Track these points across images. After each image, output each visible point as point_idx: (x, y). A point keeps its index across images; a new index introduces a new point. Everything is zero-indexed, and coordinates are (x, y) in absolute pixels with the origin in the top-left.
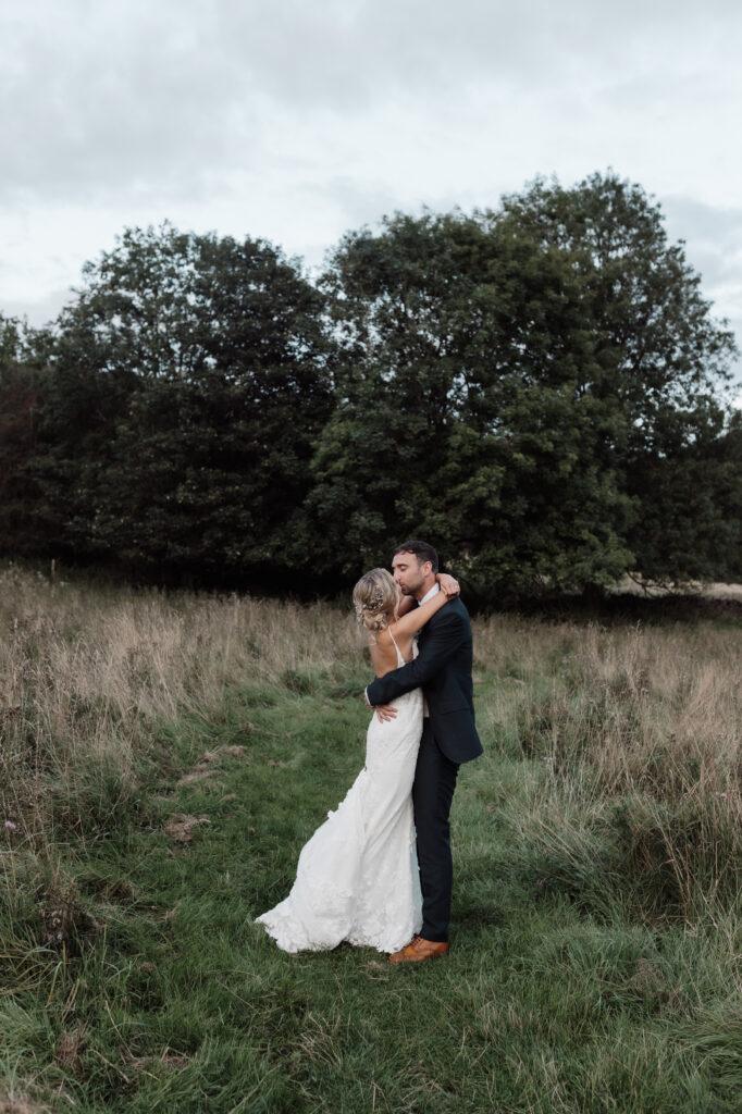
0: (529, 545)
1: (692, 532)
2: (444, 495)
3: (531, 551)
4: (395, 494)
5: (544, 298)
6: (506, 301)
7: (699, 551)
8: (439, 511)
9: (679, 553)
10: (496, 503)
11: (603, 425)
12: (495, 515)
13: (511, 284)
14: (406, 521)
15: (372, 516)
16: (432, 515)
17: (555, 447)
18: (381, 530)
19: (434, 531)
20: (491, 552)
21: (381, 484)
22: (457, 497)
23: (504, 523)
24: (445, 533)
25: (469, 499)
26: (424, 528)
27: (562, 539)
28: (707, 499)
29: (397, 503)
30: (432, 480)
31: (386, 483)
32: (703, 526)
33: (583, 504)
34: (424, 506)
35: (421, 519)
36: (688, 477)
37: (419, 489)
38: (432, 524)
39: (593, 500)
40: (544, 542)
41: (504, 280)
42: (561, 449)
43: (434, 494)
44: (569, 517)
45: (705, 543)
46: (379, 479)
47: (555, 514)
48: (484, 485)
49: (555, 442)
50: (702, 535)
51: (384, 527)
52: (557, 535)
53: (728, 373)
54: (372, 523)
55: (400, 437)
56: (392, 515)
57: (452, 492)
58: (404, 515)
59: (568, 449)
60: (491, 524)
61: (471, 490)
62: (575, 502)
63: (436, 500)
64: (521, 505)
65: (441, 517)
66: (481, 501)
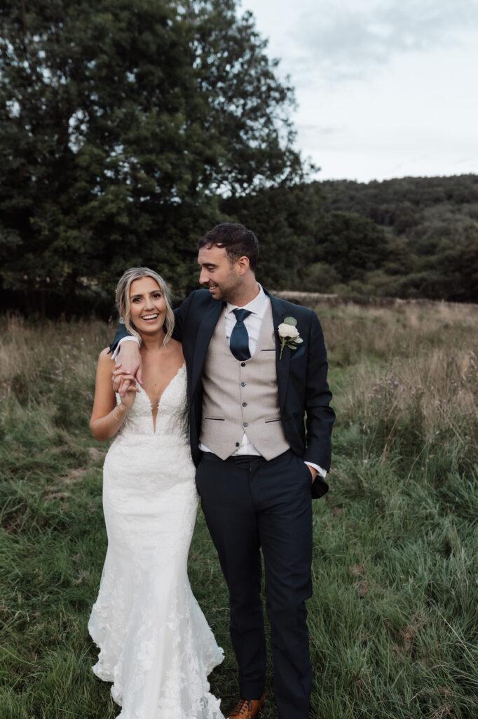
0: (154, 257)
1: (274, 246)
2: (76, 213)
3: (155, 263)
4: (28, 212)
5: (155, 33)
6: (121, 30)
7: (278, 261)
8: (72, 228)
9: (265, 263)
10: (124, 219)
11: (208, 152)
12: (124, 230)
13: (125, 15)
14: (41, 237)
15: (8, 233)
16: (66, 231)
17: (173, 169)
18: (18, 246)
19: (69, 246)
20: (121, 265)
21: (14, 201)
22: (88, 214)
23: (132, 238)
24: (79, 249)
25: (99, 216)
26: (59, 243)
27: (180, 252)
28: (282, 219)
29: (32, 220)
30: (63, 198)
31: (18, 201)
32: (283, 241)
33: (196, 221)
34: (58, 224)
35: (56, 235)
36: (267, 202)
37: (50, 207)
38: (67, 239)
39: (205, 217)
40: (166, 254)
41: (118, 11)
42: (177, 171)
43: (66, 212)
44: (185, 232)
45: (283, 254)
46: (11, 197)
47: (173, 230)
48: (112, 201)
49: (172, 164)
50: (281, 248)
51: (21, 243)
52: (175, 249)
53: (289, 122)
54: (9, 239)
55: (29, 155)
56: (28, 232)
57: (82, 209)
58: (39, 231)
59: (183, 171)
60: (120, 238)
61: (100, 207)
62: (190, 220)
63: (68, 218)
64: (146, 222)
65: (75, 233)
66: (111, 217)
